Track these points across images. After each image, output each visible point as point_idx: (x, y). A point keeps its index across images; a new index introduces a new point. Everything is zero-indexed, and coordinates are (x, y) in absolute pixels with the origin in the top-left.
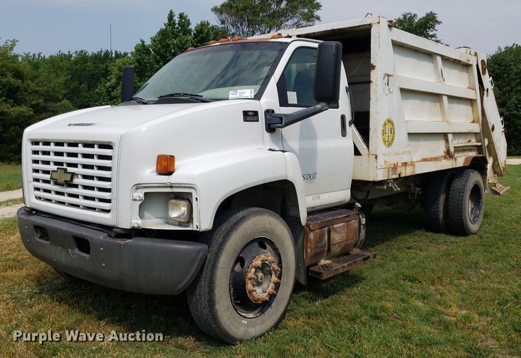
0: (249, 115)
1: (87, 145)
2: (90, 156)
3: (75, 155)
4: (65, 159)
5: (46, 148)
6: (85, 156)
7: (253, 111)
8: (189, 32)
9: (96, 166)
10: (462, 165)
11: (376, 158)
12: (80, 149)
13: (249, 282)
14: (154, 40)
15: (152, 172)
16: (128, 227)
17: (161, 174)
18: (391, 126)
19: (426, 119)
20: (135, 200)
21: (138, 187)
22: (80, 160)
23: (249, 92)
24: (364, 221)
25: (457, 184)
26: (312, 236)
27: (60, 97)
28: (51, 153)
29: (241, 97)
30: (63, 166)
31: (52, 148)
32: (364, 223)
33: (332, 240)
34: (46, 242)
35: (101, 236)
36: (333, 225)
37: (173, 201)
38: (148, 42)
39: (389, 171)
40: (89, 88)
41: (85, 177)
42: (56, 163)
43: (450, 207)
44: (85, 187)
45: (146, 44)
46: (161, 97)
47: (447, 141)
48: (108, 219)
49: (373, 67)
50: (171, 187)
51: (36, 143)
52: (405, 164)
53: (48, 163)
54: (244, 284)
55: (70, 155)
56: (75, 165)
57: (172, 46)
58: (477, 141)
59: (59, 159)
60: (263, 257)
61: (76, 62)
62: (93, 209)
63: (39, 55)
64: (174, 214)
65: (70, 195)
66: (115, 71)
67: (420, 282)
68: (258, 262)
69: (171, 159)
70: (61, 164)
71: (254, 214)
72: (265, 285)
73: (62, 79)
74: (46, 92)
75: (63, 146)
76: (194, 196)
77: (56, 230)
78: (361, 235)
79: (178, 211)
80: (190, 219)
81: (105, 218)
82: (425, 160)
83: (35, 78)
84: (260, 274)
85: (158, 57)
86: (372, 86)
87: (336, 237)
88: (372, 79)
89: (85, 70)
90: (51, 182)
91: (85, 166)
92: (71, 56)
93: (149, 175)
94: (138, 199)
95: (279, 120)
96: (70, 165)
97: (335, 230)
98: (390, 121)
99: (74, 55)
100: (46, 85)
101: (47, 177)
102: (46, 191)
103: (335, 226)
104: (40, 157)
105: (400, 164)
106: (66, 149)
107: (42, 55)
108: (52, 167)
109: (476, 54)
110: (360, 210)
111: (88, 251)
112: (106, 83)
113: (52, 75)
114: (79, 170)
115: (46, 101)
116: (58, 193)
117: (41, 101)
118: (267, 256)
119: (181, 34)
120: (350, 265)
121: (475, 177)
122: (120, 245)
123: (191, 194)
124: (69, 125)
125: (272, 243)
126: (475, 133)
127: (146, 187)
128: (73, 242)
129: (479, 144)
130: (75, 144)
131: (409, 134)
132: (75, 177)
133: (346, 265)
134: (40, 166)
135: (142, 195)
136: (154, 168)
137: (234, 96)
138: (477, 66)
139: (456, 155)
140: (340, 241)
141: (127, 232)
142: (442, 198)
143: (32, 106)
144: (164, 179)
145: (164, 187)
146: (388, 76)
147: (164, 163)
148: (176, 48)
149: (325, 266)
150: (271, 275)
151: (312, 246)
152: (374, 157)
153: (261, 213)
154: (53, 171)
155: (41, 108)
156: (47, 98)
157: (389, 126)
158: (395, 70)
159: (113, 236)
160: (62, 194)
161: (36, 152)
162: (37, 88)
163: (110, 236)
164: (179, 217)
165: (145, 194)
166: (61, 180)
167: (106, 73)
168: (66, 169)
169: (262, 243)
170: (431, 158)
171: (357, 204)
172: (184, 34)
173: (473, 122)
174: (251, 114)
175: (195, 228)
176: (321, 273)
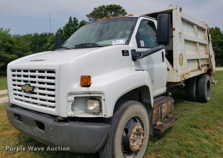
0: (125, 53)
1: (40, 71)
2: (43, 77)
3: (34, 77)
4: (29, 79)
5: (19, 73)
6: (40, 77)
7: (126, 51)
8: (78, 24)
9: (46, 83)
10: (203, 73)
11: (177, 71)
12: (37, 74)
13: (131, 141)
14: (64, 28)
15: (78, 85)
16: (66, 116)
17: (83, 86)
18: (182, 57)
19: (191, 53)
20: (69, 101)
21: (70, 94)
22: (37, 79)
23: (123, 41)
24: (173, 101)
25: (201, 81)
26: (154, 112)
27: (28, 50)
28: (22, 76)
29: (119, 44)
30: (28, 82)
31: (22, 73)
32: (173, 102)
33: (162, 112)
34: (21, 122)
35: (50, 121)
36: (162, 105)
37: (90, 101)
38: (62, 29)
39: (181, 77)
40: (39, 47)
41: (40, 88)
42: (25, 81)
43: (198, 91)
44: (40, 94)
45: (61, 29)
46: (76, 46)
47: (198, 62)
48: (54, 112)
49: (174, 29)
50: (90, 94)
51: (14, 71)
52: (187, 73)
53: (20, 81)
54: (129, 143)
55: (32, 77)
56: (35, 82)
57: (71, 30)
58: (207, 62)
59: (26, 79)
60: (137, 127)
61: (34, 37)
62: (45, 106)
63: (19, 35)
64: (91, 108)
65: (33, 98)
66: (49, 40)
67: (199, 128)
68: (134, 130)
69: (89, 78)
70: (27, 81)
71: (131, 104)
72: (137, 141)
73: (29, 43)
74: (23, 49)
75: (28, 72)
76: (103, 98)
77: (25, 117)
78: (172, 108)
79: (93, 106)
80: (101, 111)
81: (52, 111)
82: (191, 71)
83: (18, 43)
84: (136, 136)
85: (66, 34)
86: (174, 38)
87: (164, 111)
88: (173, 35)
89: (37, 40)
90: (22, 91)
91: (40, 83)
92: (31, 35)
93: (77, 87)
94: (71, 101)
95: (139, 55)
96: (32, 82)
97: (163, 107)
98: (181, 54)
99: (33, 35)
100: (22, 46)
101: (20, 88)
102: (20, 95)
103: (163, 105)
104: (16, 78)
105: (185, 74)
106: (29, 73)
107: (20, 35)
108: (22, 83)
109: (207, 25)
110: (171, 96)
111: (43, 129)
112: (46, 45)
113: (25, 42)
114: (37, 85)
115: (23, 52)
116: (26, 97)
117: (21, 52)
118: (138, 126)
119: (75, 25)
120: (171, 124)
121: (208, 77)
122: (62, 127)
123: (101, 97)
124: (31, 61)
125: (139, 118)
126: (206, 59)
127: (75, 94)
128: (35, 123)
129: (208, 63)
130: (34, 71)
131: (187, 60)
132: (35, 89)
133: (169, 124)
134: (16, 83)
135: (73, 99)
136: (79, 83)
137: (115, 43)
138: (207, 30)
139: (202, 68)
140: (165, 112)
141: (65, 119)
142: (195, 87)
143: (17, 54)
144: (85, 89)
145: (86, 94)
146: (180, 33)
147: (85, 80)
148: (73, 31)
149: (160, 125)
150: (140, 135)
151: (155, 117)
152: (176, 71)
153: (134, 104)
154: (23, 85)
155: (21, 55)
156: (23, 51)
157: (181, 57)
158: (182, 31)
159: (57, 121)
160: (28, 97)
161: (14, 76)
162: (19, 47)
163: (56, 121)
164: (94, 110)
165: (75, 98)
166: (28, 90)
167: (46, 41)
168: (30, 85)
169: (135, 119)
170: (194, 70)
171: (170, 93)
172: (76, 25)
173: (206, 54)
174: (125, 52)
175: (103, 116)
176: (160, 130)
